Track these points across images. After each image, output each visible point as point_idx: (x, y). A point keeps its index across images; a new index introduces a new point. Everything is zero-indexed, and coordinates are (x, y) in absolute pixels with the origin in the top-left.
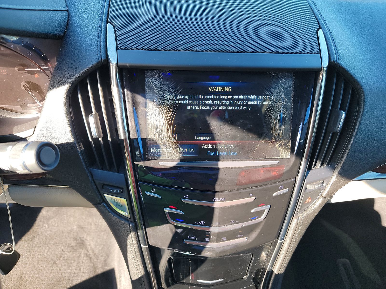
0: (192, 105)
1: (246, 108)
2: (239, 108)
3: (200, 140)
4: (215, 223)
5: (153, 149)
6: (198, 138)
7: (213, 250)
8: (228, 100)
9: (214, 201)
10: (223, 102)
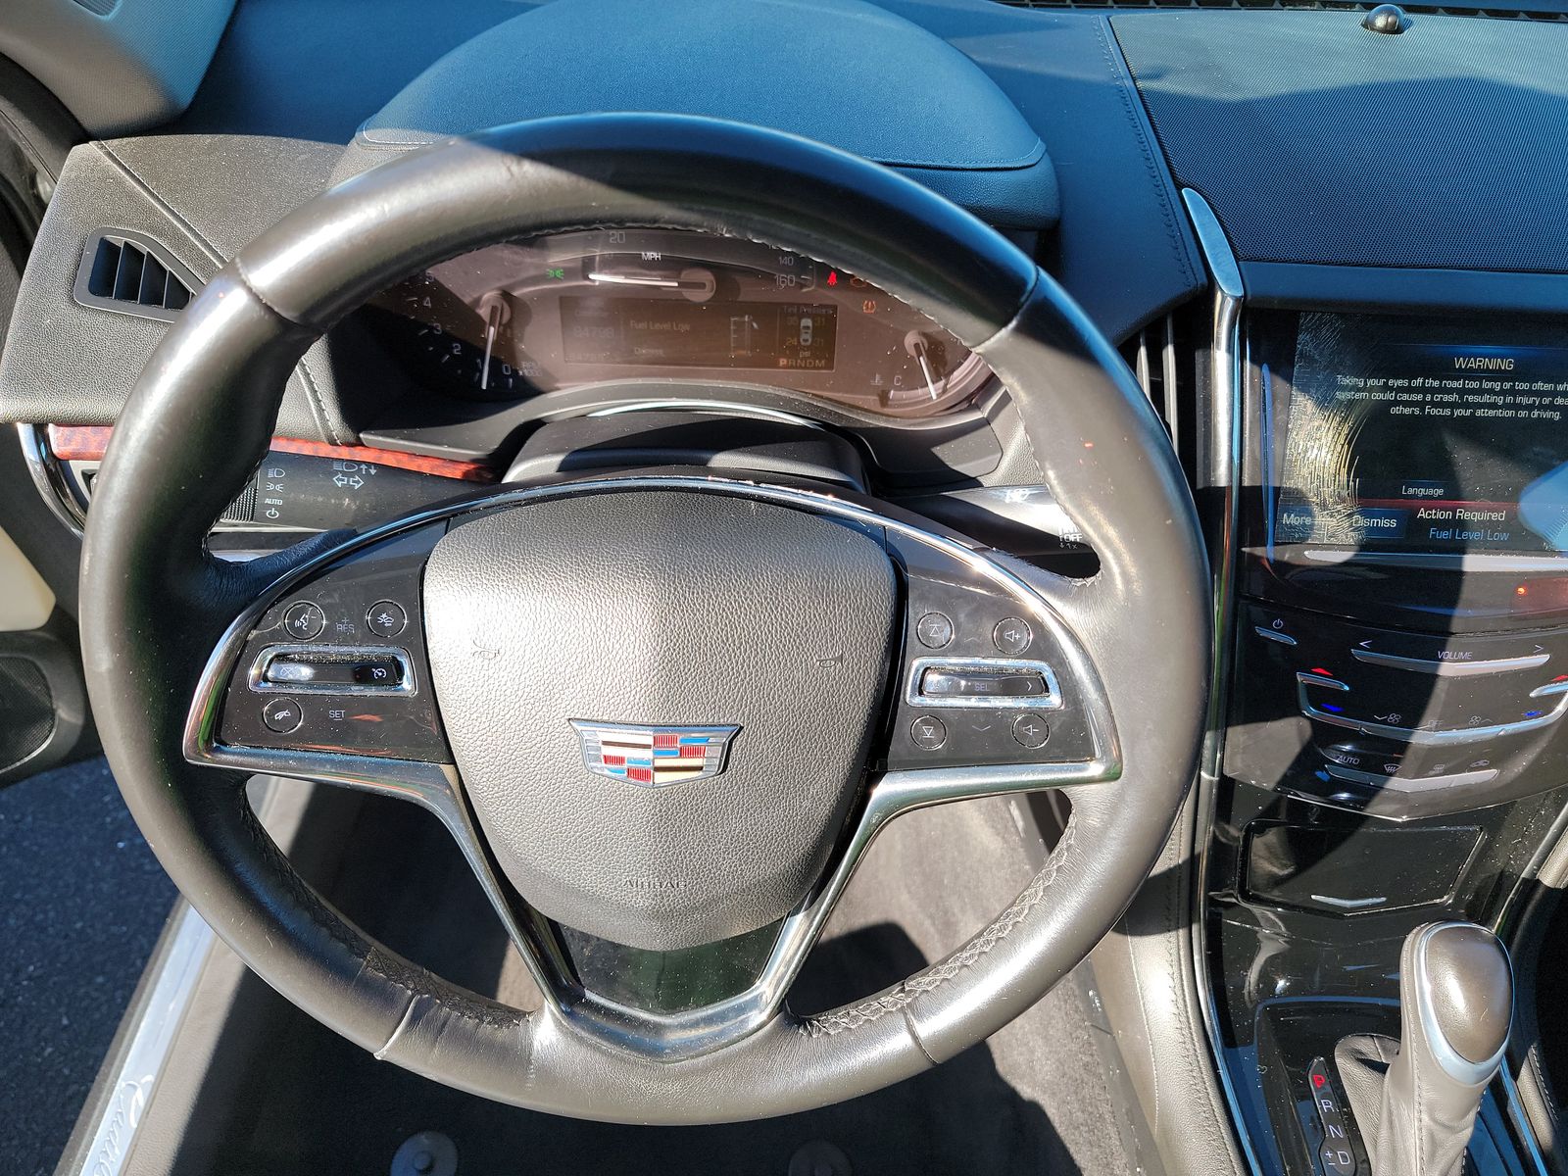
0: (1406, 404)
1: (1548, 414)
2: (1530, 414)
3: (1414, 497)
4: (1429, 720)
5: (1289, 517)
6: (1411, 491)
7: (1402, 797)
8: (1503, 393)
9: (1441, 660)
10: (1486, 398)
